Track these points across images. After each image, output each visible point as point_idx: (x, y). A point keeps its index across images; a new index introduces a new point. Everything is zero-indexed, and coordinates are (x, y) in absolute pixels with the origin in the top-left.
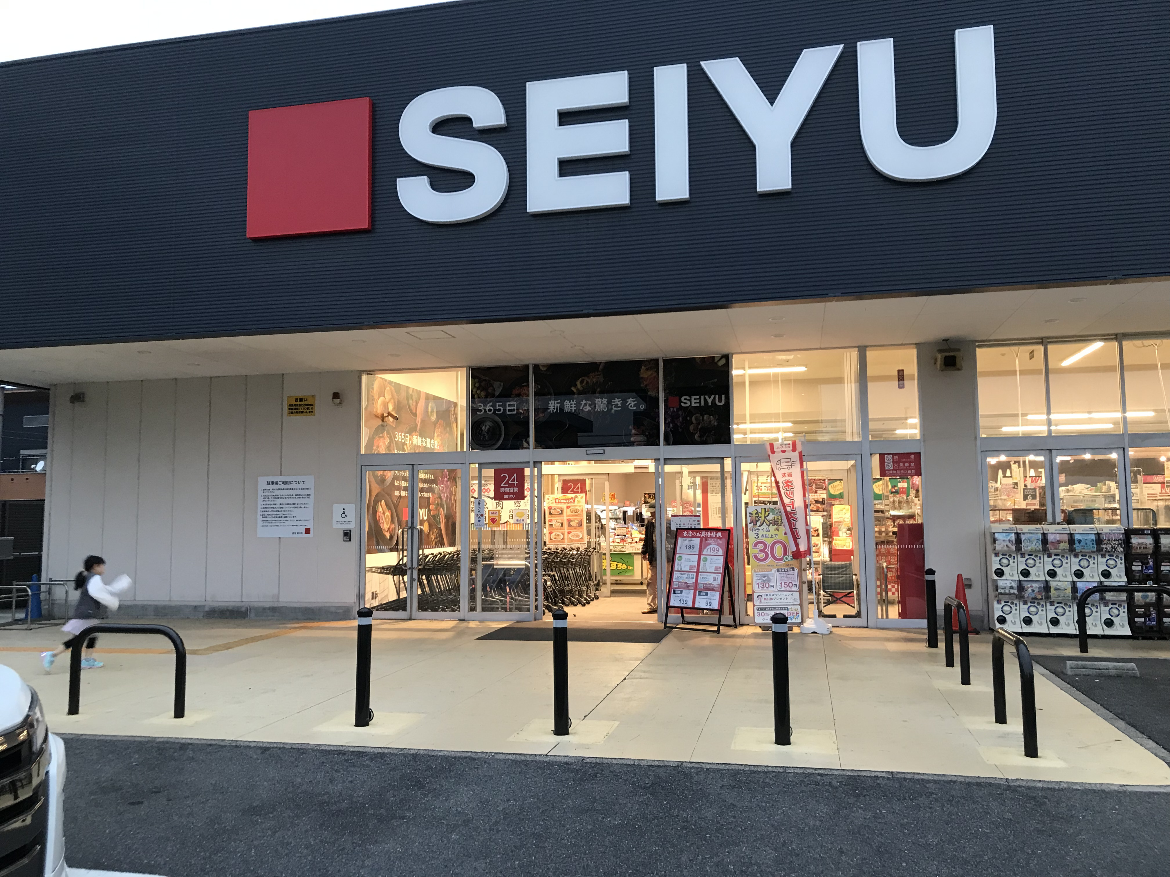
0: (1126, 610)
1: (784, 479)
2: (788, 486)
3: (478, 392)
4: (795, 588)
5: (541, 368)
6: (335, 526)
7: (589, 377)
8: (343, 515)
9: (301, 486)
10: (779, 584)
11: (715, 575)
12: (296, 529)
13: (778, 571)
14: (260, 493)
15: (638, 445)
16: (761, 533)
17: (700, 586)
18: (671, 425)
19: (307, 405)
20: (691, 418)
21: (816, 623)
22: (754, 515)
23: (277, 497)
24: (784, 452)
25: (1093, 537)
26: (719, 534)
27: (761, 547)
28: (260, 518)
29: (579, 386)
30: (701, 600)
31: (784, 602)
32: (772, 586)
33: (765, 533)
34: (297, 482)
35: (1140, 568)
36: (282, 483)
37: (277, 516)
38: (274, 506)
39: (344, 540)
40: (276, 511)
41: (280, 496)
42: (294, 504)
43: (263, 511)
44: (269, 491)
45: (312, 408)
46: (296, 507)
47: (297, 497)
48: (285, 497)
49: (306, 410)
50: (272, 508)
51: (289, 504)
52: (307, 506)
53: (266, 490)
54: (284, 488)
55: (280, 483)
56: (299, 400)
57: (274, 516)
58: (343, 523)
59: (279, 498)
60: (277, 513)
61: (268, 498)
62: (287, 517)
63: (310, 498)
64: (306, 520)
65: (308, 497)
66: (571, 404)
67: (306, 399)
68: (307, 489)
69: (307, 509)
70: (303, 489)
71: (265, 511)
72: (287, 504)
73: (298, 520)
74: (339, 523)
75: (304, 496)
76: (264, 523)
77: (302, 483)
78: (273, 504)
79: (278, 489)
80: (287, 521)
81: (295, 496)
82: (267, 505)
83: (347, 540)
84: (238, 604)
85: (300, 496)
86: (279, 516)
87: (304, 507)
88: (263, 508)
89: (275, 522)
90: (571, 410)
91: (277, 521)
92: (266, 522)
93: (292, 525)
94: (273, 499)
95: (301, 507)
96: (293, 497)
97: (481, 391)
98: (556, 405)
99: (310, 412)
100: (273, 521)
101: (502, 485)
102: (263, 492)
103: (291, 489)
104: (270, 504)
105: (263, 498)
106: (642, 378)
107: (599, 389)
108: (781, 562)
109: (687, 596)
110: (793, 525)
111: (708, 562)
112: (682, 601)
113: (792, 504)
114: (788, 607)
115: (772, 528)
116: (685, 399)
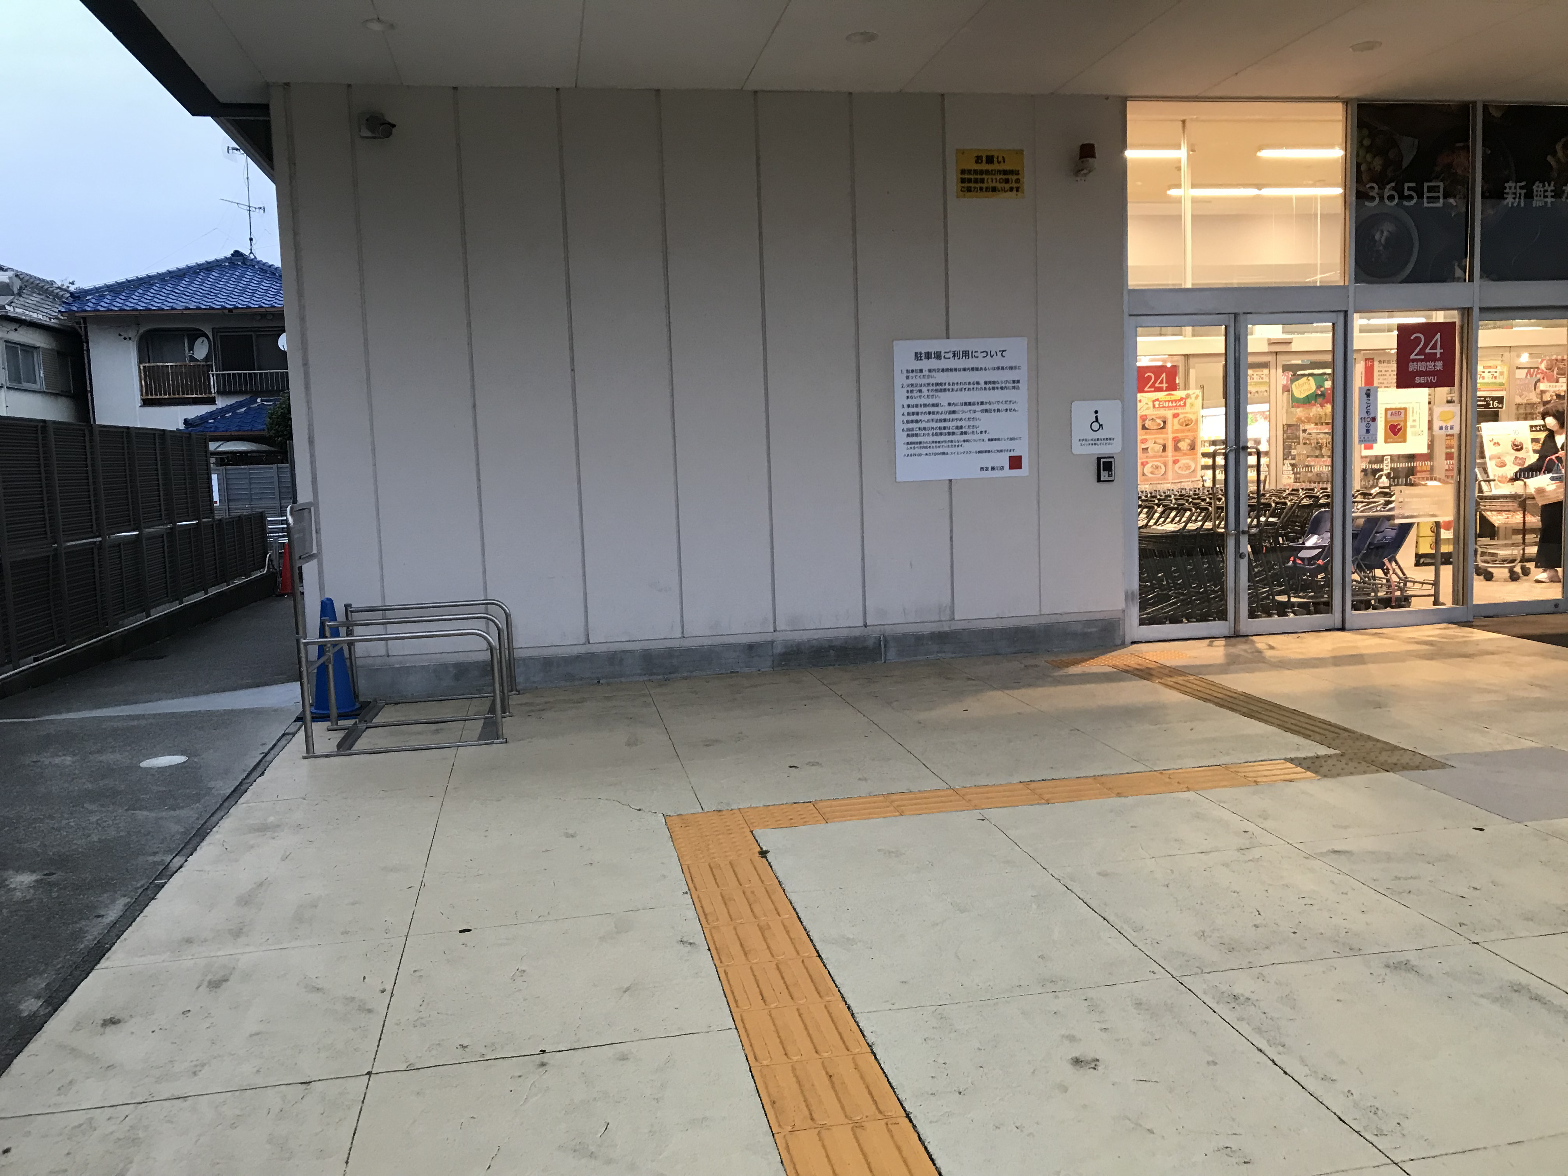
3: (1370, 158)
5: (1499, 112)
8: (1096, 426)
9: (998, 361)
12: (988, 460)
14: (900, 379)
19: (1005, 172)
23: (940, 387)
28: (901, 438)
29: (1560, 152)
34: (987, 354)
36: (951, 355)
37: (943, 431)
38: (935, 409)
39: (1099, 480)
40: (941, 421)
41: (947, 387)
42: (982, 403)
43: (908, 422)
44: (922, 374)
45: (1018, 181)
46: (986, 411)
47: (987, 386)
48: (959, 387)
49: (1003, 185)
50: (929, 413)
51: (970, 404)
52: (1012, 406)
53: (912, 371)
54: (958, 367)
55: (947, 356)
56: (984, 159)
57: (935, 432)
58: (1096, 442)
59: (945, 390)
60: (943, 424)
61: (920, 391)
62: (966, 433)
63: (1018, 388)
64: (1011, 439)
65: (1014, 388)
66: (1546, 191)
67: (1000, 159)
68: (1011, 368)
69: (1013, 413)
70: (1003, 368)
71: (912, 421)
72: (966, 404)
73: (992, 440)
74: (1087, 443)
75: (1004, 385)
76: (911, 448)
77: (999, 354)
78: (933, 405)
79: (943, 370)
80: (968, 441)
81: (983, 386)
82: (917, 406)
83: (1107, 478)
84: (857, 633)
85: (996, 386)
86: (947, 431)
87: (1006, 410)
88: (909, 414)
89: (938, 445)
90: (1546, 203)
91: (944, 444)
92: (916, 446)
93: (979, 452)
94: (931, 394)
95: (999, 410)
96: (979, 387)
97: (1374, 157)
98: (1518, 191)
99: (1011, 189)
100: (933, 442)
101: (1412, 357)
102: (908, 377)
103: (973, 369)
104: (925, 405)
105: (908, 391)
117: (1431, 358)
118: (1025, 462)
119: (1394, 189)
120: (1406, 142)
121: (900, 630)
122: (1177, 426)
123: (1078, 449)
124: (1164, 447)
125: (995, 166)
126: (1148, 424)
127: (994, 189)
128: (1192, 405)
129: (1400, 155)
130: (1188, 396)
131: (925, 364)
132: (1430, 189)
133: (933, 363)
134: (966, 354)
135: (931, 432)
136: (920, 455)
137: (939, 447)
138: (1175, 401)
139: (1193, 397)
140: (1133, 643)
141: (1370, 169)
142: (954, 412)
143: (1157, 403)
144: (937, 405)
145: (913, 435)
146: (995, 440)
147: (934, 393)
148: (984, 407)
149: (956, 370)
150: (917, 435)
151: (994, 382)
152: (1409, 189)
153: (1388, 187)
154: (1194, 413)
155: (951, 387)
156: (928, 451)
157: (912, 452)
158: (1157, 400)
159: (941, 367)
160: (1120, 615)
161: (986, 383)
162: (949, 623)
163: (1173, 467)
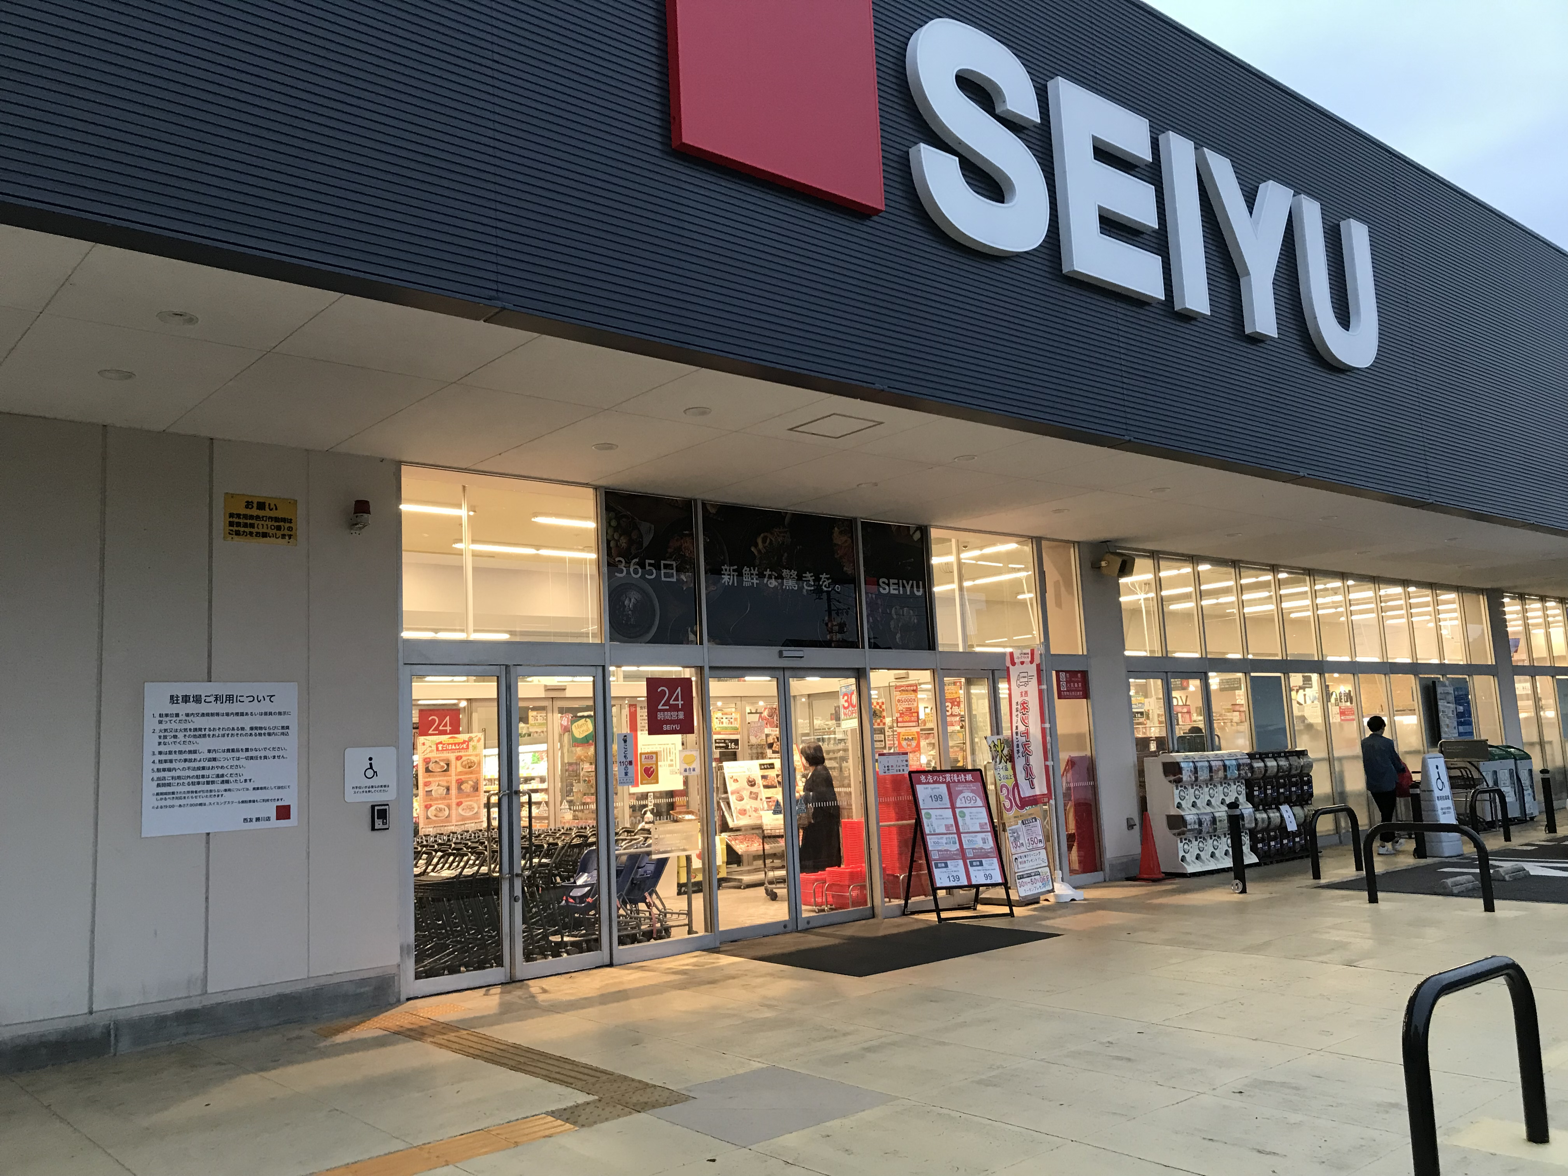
1: (1022, 699)
2: (1024, 708)
3: (617, 536)
4: (1042, 844)
5: (712, 508)
7: (773, 534)
8: (370, 773)
9: (266, 706)
10: (1026, 841)
11: (982, 836)
12: (252, 811)
13: (1023, 822)
14: (151, 724)
15: (837, 646)
16: (1002, 773)
18: (874, 619)
19: (277, 519)
20: (891, 611)
22: (993, 749)
23: (199, 733)
24: (1022, 663)
25: (1235, 763)
27: (1005, 791)
28: (150, 788)
29: (760, 544)
30: (977, 873)
31: (1035, 864)
32: (1023, 844)
33: (1005, 773)
34: (253, 699)
36: (212, 699)
37: (201, 780)
38: (192, 756)
39: (373, 829)
40: (199, 769)
41: (207, 732)
42: (247, 750)
43: (158, 770)
44: (178, 719)
45: (290, 529)
46: (252, 758)
47: (253, 732)
48: (221, 732)
49: (274, 531)
50: (185, 760)
51: (233, 750)
52: (280, 753)
53: (167, 715)
54: (220, 711)
55: (208, 699)
56: (255, 505)
57: (191, 780)
58: (370, 789)
59: (204, 736)
60: (200, 773)
61: (175, 737)
62: (227, 782)
63: (287, 734)
64: (279, 788)
65: (283, 734)
66: (752, 574)
67: (272, 506)
68: (280, 713)
69: (282, 760)
70: (270, 714)
71: (164, 770)
72: (228, 750)
73: (258, 789)
74: (361, 790)
75: (272, 731)
76: (161, 799)
77: (267, 699)
78: (190, 752)
79: (203, 715)
80: (230, 790)
81: (249, 732)
82: (170, 753)
83: (381, 826)
84: (80, 1022)
85: (263, 732)
86: (205, 780)
87: (274, 757)
88: (160, 762)
89: (194, 795)
90: (753, 583)
91: (201, 794)
92: (167, 797)
93: (243, 802)
94: (187, 739)
95: (265, 757)
96: (244, 732)
97: (620, 536)
98: (732, 573)
99: (283, 536)
100: (188, 792)
101: (660, 707)
102: (160, 722)
103: (237, 714)
104: (180, 752)
105: (160, 737)
106: (836, 545)
107: (786, 554)
108: (1024, 811)
109: (955, 869)
110: (1027, 760)
111: (967, 818)
112: (952, 879)
113: (1027, 733)
114: (1039, 870)
115: (1009, 765)
116: (884, 583)
117: (675, 708)
118: (293, 812)
119: (638, 564)
120: (644, 526)
121: (135, 1014)
122: (460, 769)
123: (351, 797)
124: (448, 789)
125: (267, 513)
126: (431, 766)
127: (265, 535)
128: (475, 748)
129: (641, 536)
130: (471, 739)
131: (182, 708)
132: (666, 566)
133: (192, 707)
134: (230, 698)
135: (186, 781)
136: (173, 806)
137: (196, 797)
138: (459, 744)
139: (475, 739)
140: (408, 999)
141: (618, 546)
142: (215, 759)
143: (440, 746)
144: (195, 752)
145: (164, 785)
146: (261, 788)
147: (192, 739)
148: (249, 754)
149: (218, 714)
150: (169, 785)
151: (261, 728)
152: (650, 565)
153: (634, 561)
154: (476, 755)
155: (211, 733)
156: (182, 802)
157: (163, 803)
158: (441, 743)
159: (201, 712)
160: (394, 971)
161: (252, 729)
162: (199, 998)
163: (457, 809)
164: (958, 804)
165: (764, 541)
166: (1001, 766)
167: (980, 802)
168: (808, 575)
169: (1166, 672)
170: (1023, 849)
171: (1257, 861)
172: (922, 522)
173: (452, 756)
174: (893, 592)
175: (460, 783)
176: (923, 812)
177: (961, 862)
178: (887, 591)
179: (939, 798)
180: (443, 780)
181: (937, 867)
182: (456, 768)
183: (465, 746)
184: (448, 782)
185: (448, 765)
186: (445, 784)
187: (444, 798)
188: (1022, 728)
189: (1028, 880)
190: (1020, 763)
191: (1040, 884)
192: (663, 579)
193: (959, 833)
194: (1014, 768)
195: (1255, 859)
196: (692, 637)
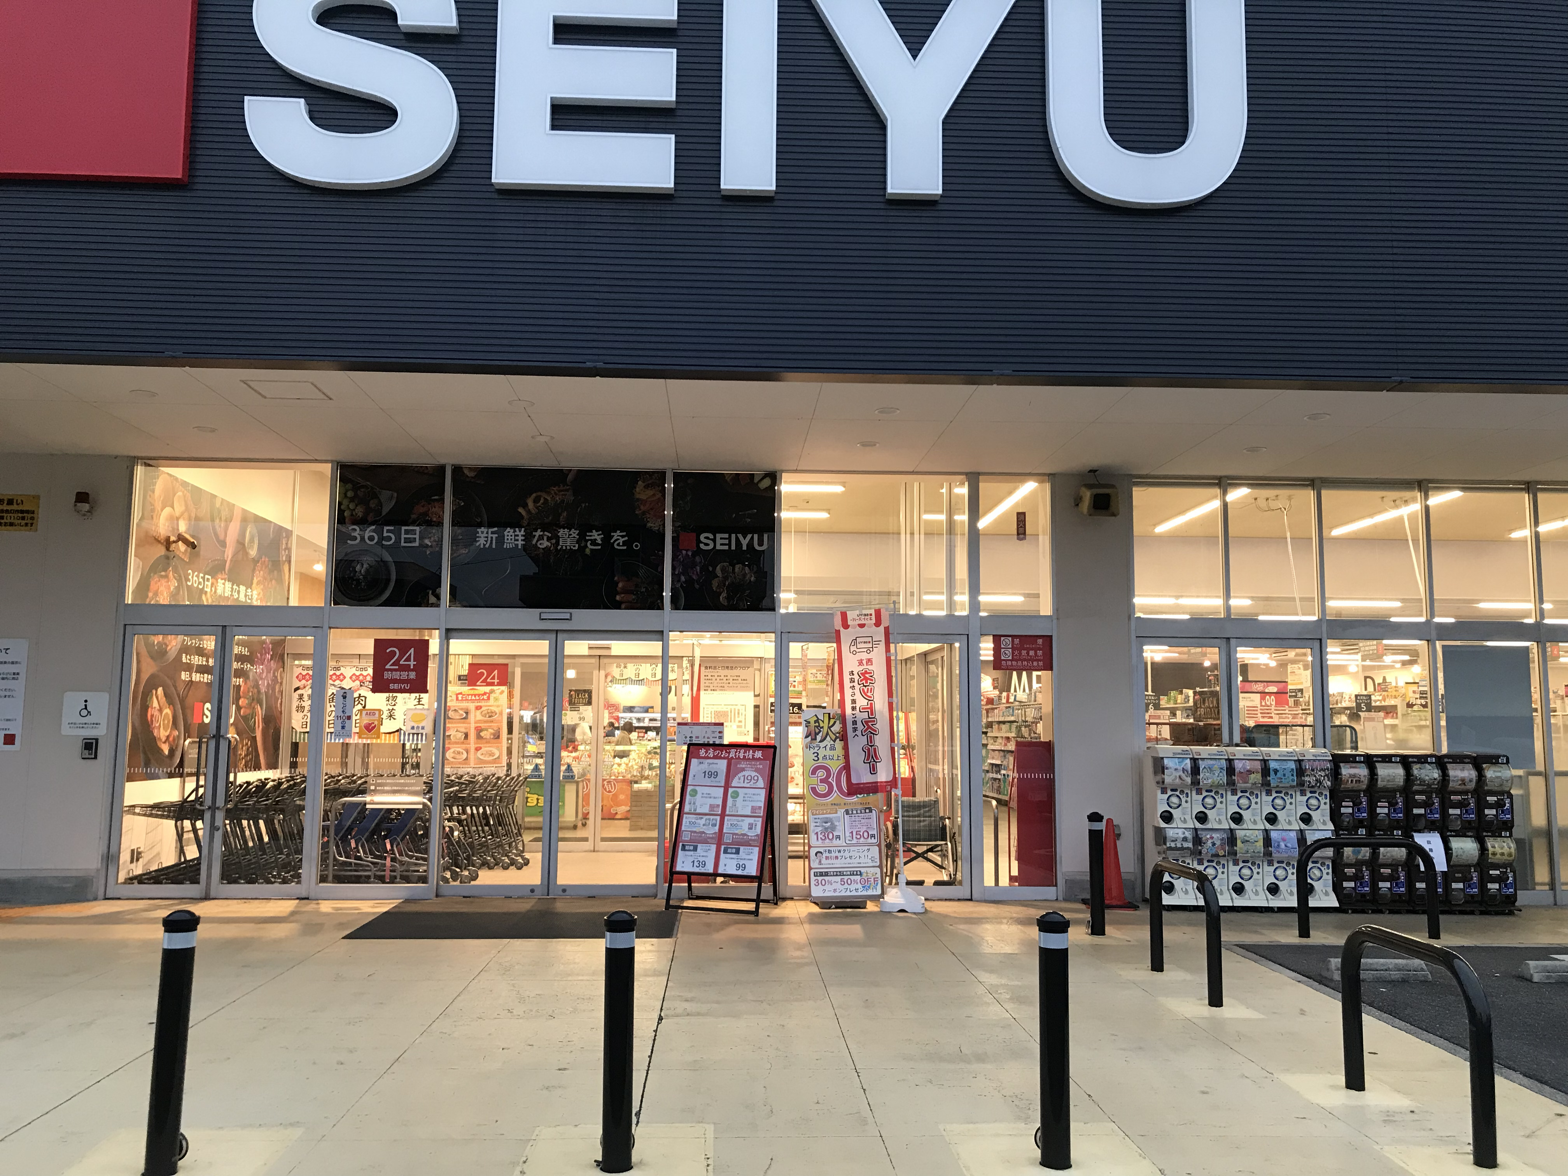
0: (1330, 871)
1: (861, 668)
2: (866, 679)
3: (352, 506)
4: (874, 841)
5: (466, 472)
6: (66, 730)
7: (549, 493)
8: (84, 712)
10: (848, 834)
11: (751, 820)
13: (847, 812)
15: (626, 608)
16: (822, 753)
17: (727, 839)
18: (683, 578)
19: (22, 512)
20: (714, 569)
21: (904, 896)
22: (812, 724)
24: (862, 626)
25: (1293, 765)
26: (759, 754)
27: (822, 774)
29: (531, 505)
30: (728, 862)
31: (855, 862)
32: (838, 837)
33: (829, 753)
35: (1350, 810)
39: (84, 758)
45: (32, 519)
49: (19, 521)
52: (11, 694)
56: (6, 502)
58: (83, 726)
63: (17, 679)
64: (8, 720)
65: (13, 678)
66: (517, 535)
67: (19, 501)
68: (13, 663)
69: (11, 699)
70: (5, 663)
74: (76, 726)
75: (5, 676)
77: (4, 651)
83: (88, 756)
87: (5, 696)
90: (516, 545)
98: (490, 535)
99: (26, 524)
101: (387, 667)
106: (638, 500)
107: (565, 514)
108: (854, 799)
109: (705, 854)
110: (870, 740)
111: (740, 799)
112: (696, 864)
113: (871, 708)
114: (863, 870)
115: (839, 744)
116: (707, 538)
117: (406, 668)
118: (18, 740)
119: (374, 531)
120: (385, 495)
122: (479, 717)
124: (466, 736)
125: (15, 507)
127: (11, 524)
129: (380, 504)
132: (407, 532)
141: (352, 515)
152: (388, 531)
153: (368, 530)
160: (94, 874)
163: (475, 754)
164: (735, 783)
165: (536, 501)
166: (822, 745)
167: (761, 783)
168: (594, 533)
169: (1229, 638)
170: (841, 842)
171: (1337, 905)
172: (770, 466)
173: (472, 706)
174: (718, 547)
175: (479, 730)
176: (689, 788)
177: (714, 847)
178: (711, 546)
179: (713, 774)
180: (462, 727)
181: (684, 849)
182: (475, 716)
183: (485, 697)
184: (466, 728)
185: (467, 713)
186: (465, 731)
187: (463, 743)
188: (862, 702)
189: (838, 878)
190: (857, 744)
191: (859, 886)
192: (403, 544)
193: (723, 815)
194: (846, 748)
195: (1332, 902)
196: (432, 599)
